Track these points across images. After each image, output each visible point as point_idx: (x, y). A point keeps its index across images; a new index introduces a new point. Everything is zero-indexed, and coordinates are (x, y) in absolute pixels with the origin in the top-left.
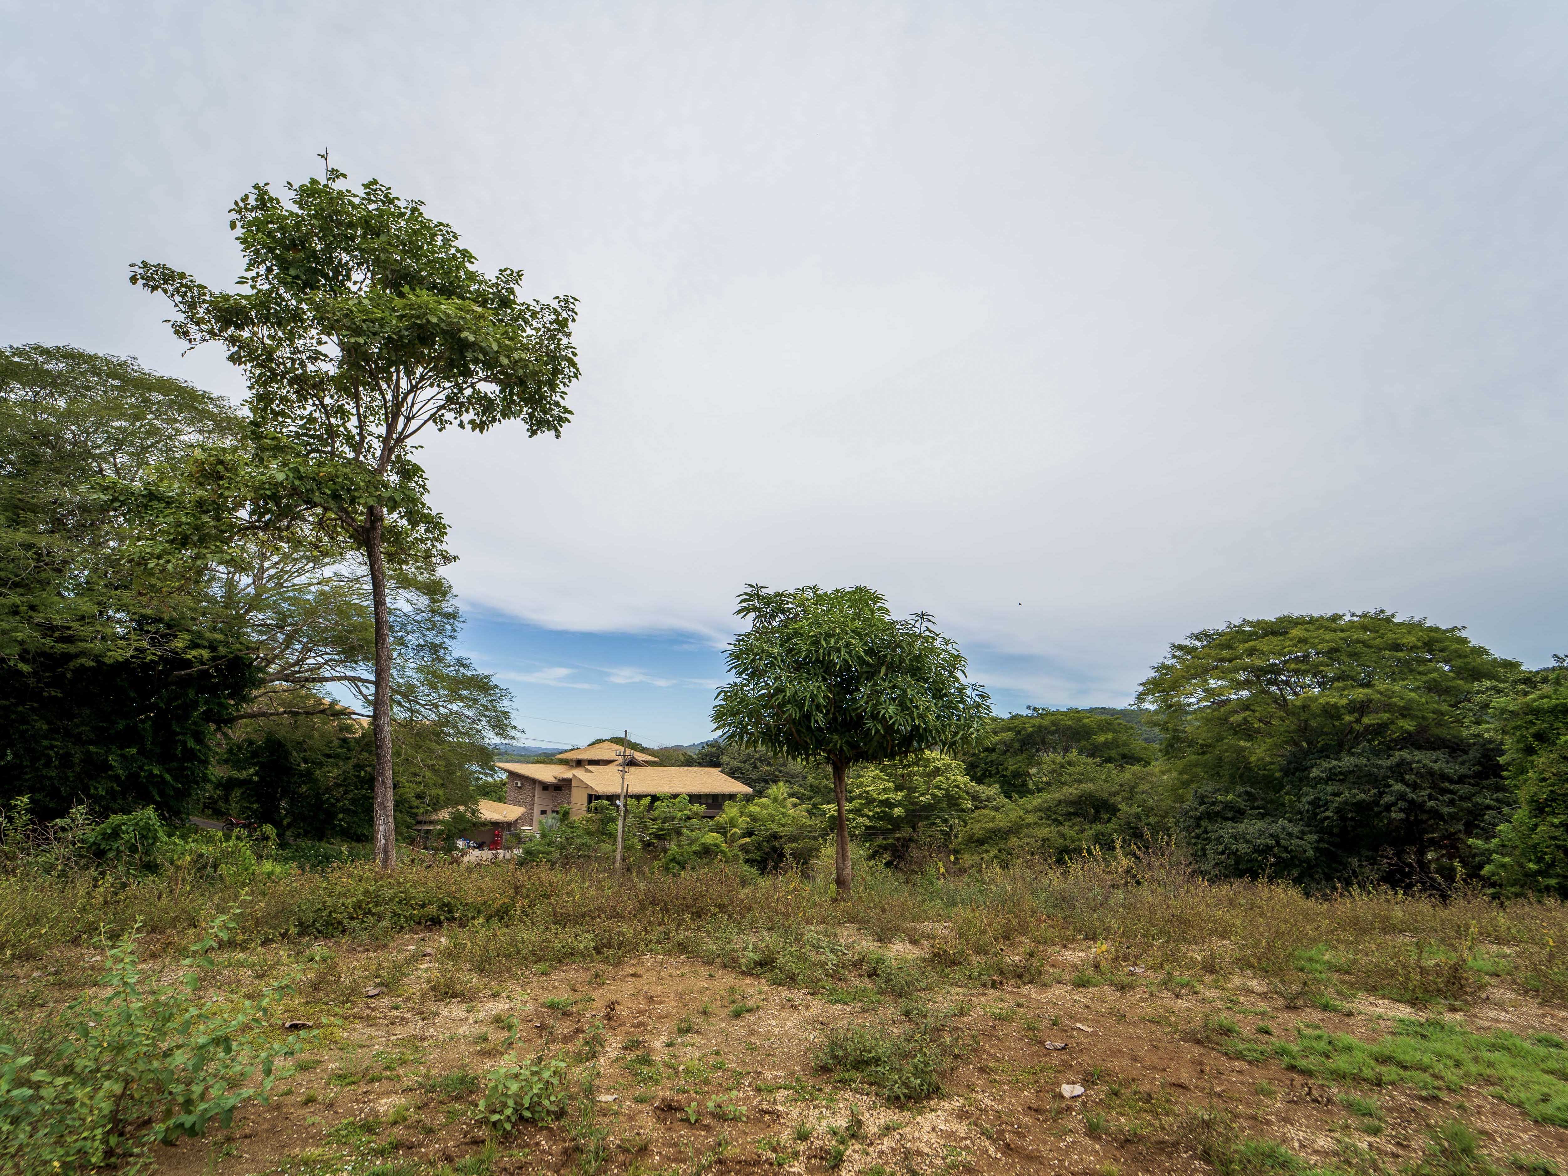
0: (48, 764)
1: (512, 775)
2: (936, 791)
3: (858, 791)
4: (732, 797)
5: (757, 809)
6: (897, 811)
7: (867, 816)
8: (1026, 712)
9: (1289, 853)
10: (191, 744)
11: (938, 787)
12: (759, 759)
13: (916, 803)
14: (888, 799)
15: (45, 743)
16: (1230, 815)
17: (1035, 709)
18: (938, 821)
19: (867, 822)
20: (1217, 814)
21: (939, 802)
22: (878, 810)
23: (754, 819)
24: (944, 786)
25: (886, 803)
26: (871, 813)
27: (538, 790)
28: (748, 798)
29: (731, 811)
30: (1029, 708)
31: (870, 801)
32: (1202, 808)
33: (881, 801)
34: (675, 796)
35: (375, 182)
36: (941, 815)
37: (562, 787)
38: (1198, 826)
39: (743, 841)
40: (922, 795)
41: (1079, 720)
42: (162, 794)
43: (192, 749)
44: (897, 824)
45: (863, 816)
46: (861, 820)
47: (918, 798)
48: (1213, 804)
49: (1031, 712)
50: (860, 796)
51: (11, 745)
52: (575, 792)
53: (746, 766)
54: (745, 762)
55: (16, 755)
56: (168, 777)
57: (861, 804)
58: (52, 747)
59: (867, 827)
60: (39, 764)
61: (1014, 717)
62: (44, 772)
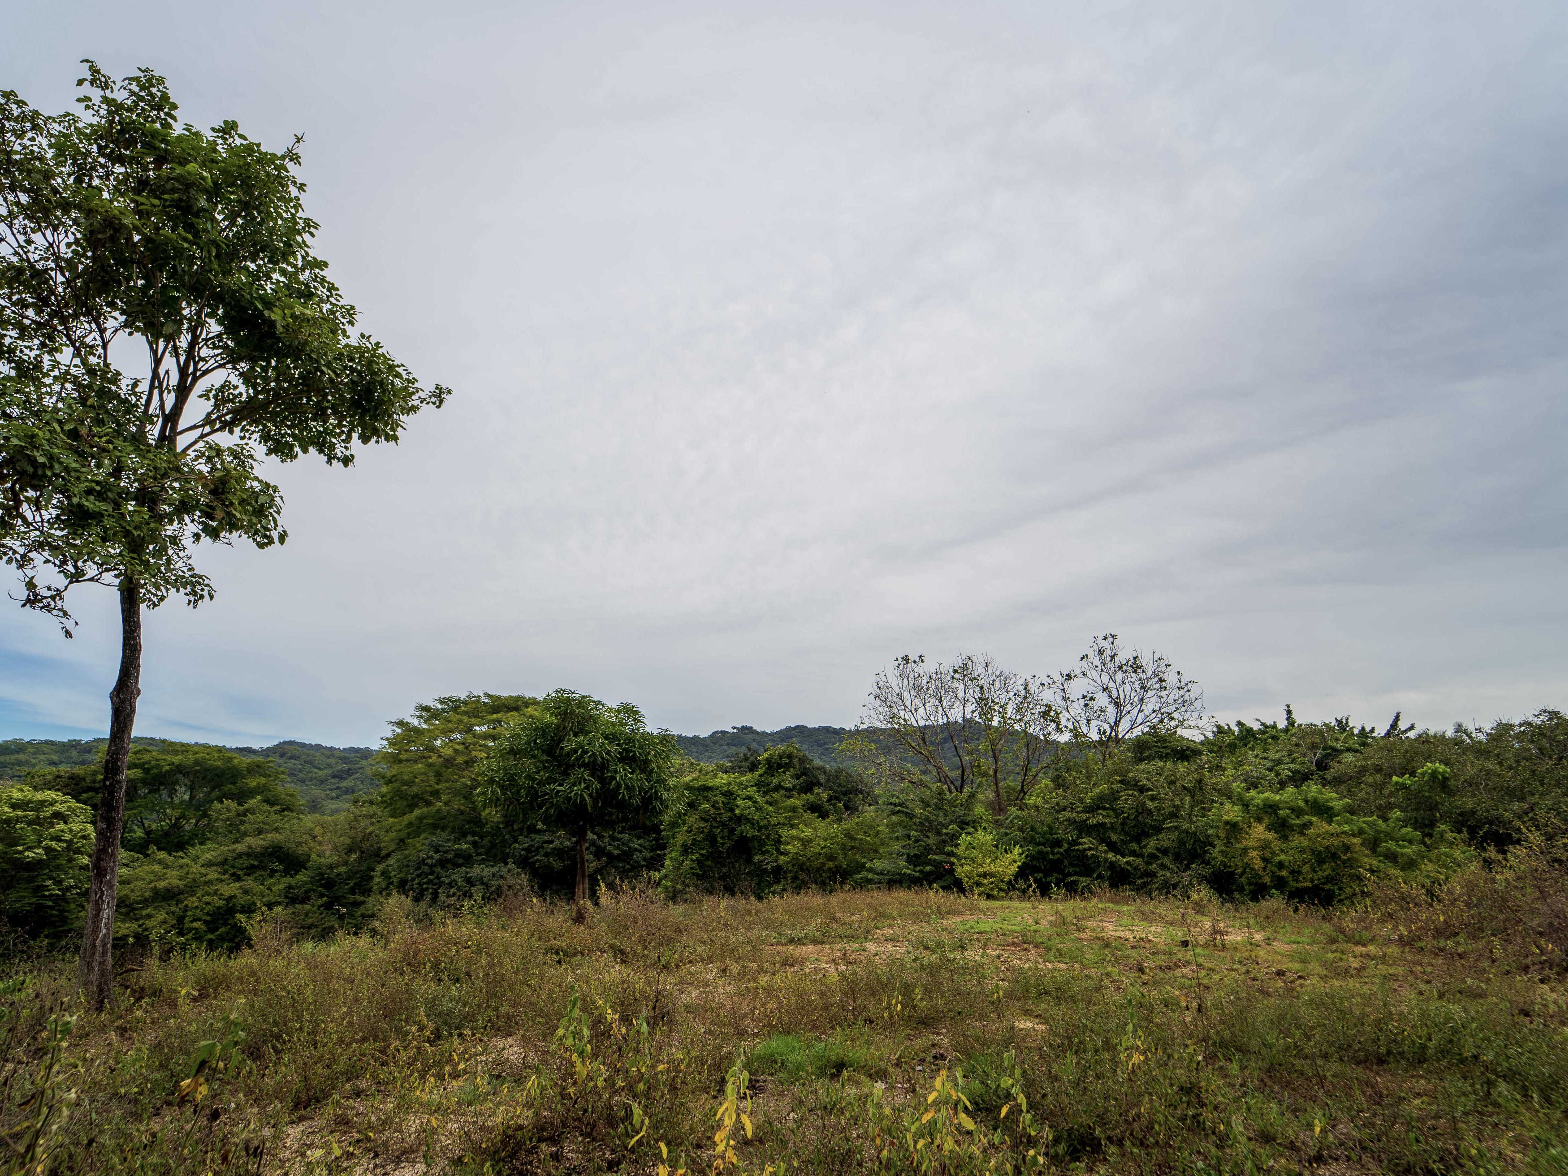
2: (53, 844)
11: (58, 839)
16: (460, 861)
18: (49, 883)
20: (448, 861)
21: (55, 858)
24: (67, 836)
32: (437, 856)
36: (54, 874)
38: (432, 872)
40: (29, 848)
41: (230, 759)
48: (446, 852)
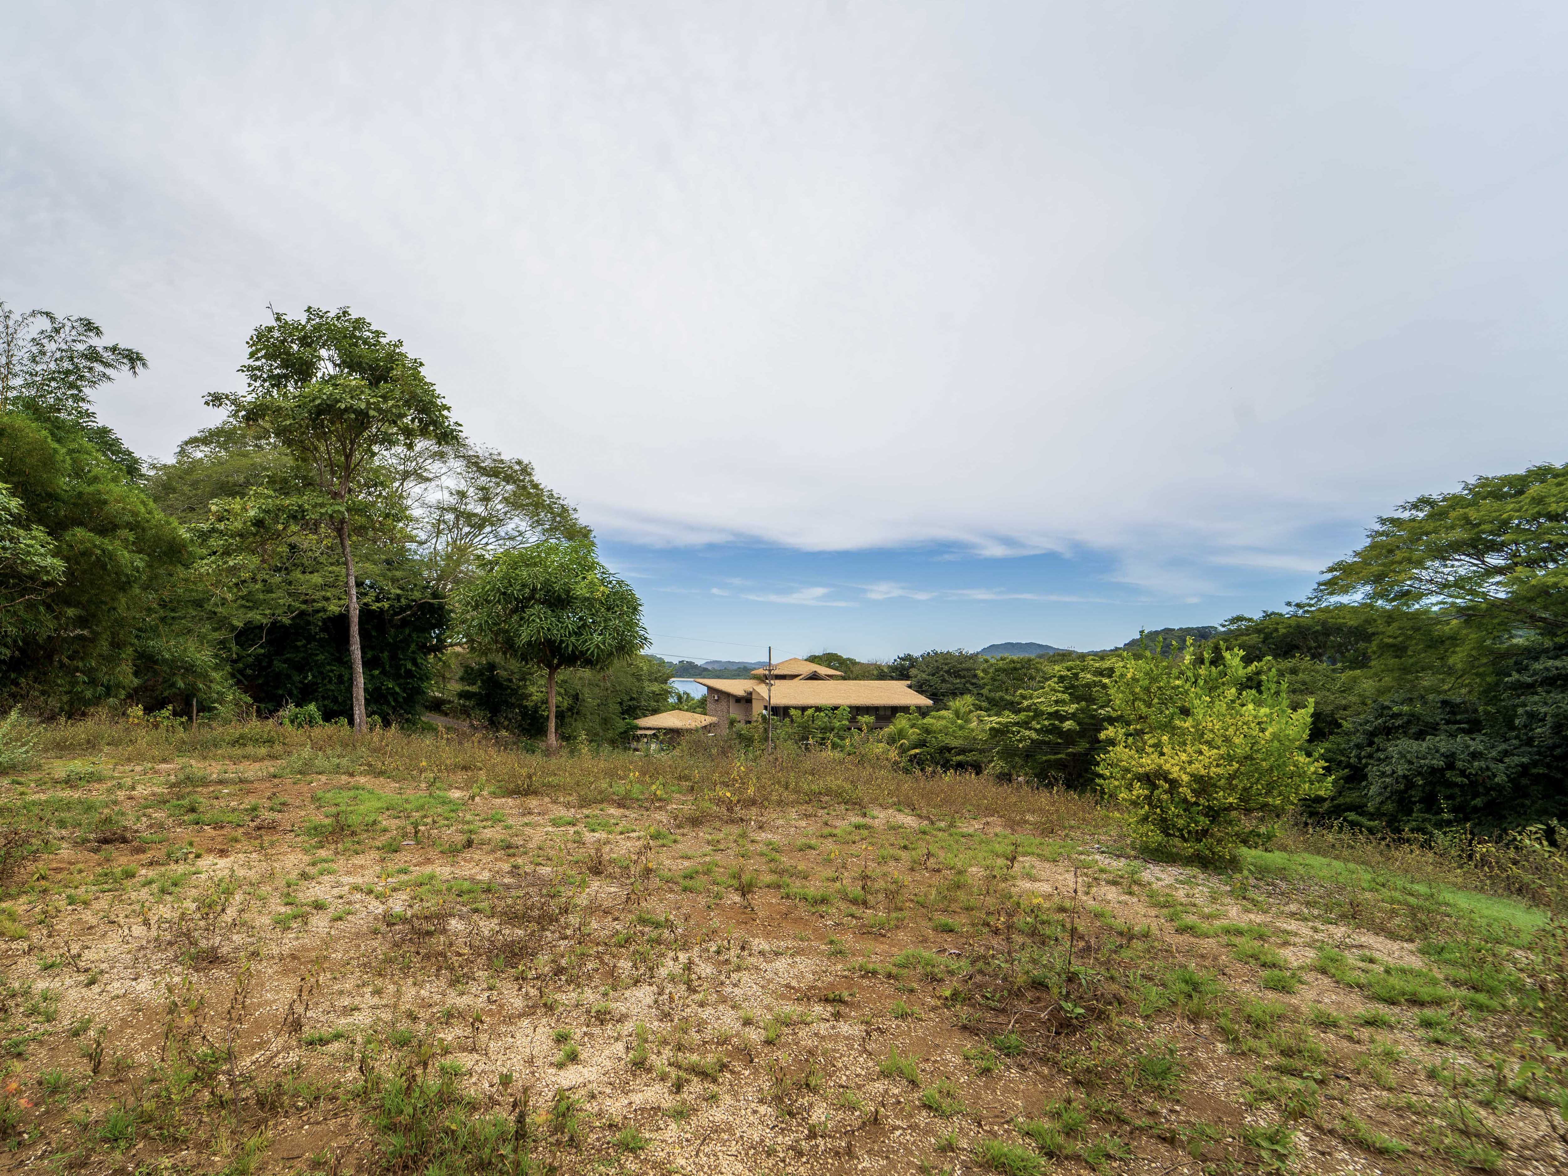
0: (330, 682)
1: (711, 689)
3: (1026, 703)
4: (905, 709)
5: (934, 721)
6: (1068, 725)
7: (1035, 730)
8: (1286, 610)
9: (1467, 777)
10: (409, 666)
12: (948, 672)
13: (1093, 717)
14: (1057, 712)
15: (328, 668)
17: (1298, 605)
19: (1034, 735)
22: (1046, 723)
23: (928, 731)
25: (1056, 715)
26: (1038, 726)
27: (732, 702)
28: (923, 712)
29: (901, 722)
30: (1289, 604)
31: (1038, 714)
32: (1379, 721)
33: (1050, 714)
34: (836, 708)
35: (310, 308)
37: (746, 700)
38: (1371, 744)
39: (913, 752)
42: (395, 700)
43: (410, 670)
44: (1069, 737)
45: (1030, 729)
46: (1027, 733)
47: (1096, 710)
49: (1292, 609)
50: (1028, 709)
51: (311, 670)
52: (755, 703)
53: (934, 680)
54: (933, 675)
55: (314, 676)
56: (397, 689)
57: (1028, 716)
58: (332, 671)
59: (1033, 741)
60: (326, 681)
61: (1267, 616)
62: (328, 687)
